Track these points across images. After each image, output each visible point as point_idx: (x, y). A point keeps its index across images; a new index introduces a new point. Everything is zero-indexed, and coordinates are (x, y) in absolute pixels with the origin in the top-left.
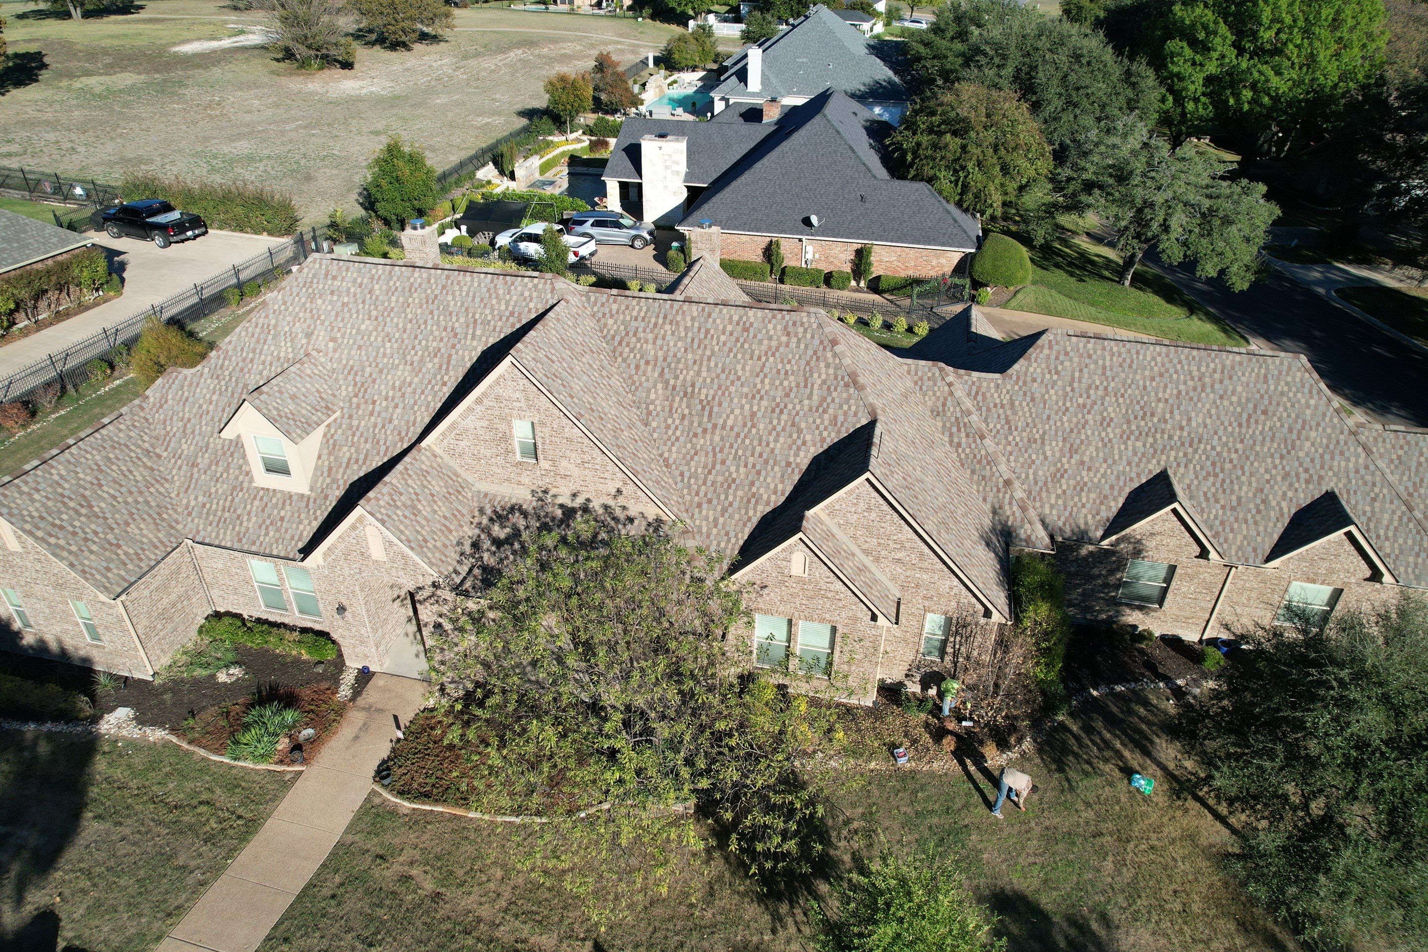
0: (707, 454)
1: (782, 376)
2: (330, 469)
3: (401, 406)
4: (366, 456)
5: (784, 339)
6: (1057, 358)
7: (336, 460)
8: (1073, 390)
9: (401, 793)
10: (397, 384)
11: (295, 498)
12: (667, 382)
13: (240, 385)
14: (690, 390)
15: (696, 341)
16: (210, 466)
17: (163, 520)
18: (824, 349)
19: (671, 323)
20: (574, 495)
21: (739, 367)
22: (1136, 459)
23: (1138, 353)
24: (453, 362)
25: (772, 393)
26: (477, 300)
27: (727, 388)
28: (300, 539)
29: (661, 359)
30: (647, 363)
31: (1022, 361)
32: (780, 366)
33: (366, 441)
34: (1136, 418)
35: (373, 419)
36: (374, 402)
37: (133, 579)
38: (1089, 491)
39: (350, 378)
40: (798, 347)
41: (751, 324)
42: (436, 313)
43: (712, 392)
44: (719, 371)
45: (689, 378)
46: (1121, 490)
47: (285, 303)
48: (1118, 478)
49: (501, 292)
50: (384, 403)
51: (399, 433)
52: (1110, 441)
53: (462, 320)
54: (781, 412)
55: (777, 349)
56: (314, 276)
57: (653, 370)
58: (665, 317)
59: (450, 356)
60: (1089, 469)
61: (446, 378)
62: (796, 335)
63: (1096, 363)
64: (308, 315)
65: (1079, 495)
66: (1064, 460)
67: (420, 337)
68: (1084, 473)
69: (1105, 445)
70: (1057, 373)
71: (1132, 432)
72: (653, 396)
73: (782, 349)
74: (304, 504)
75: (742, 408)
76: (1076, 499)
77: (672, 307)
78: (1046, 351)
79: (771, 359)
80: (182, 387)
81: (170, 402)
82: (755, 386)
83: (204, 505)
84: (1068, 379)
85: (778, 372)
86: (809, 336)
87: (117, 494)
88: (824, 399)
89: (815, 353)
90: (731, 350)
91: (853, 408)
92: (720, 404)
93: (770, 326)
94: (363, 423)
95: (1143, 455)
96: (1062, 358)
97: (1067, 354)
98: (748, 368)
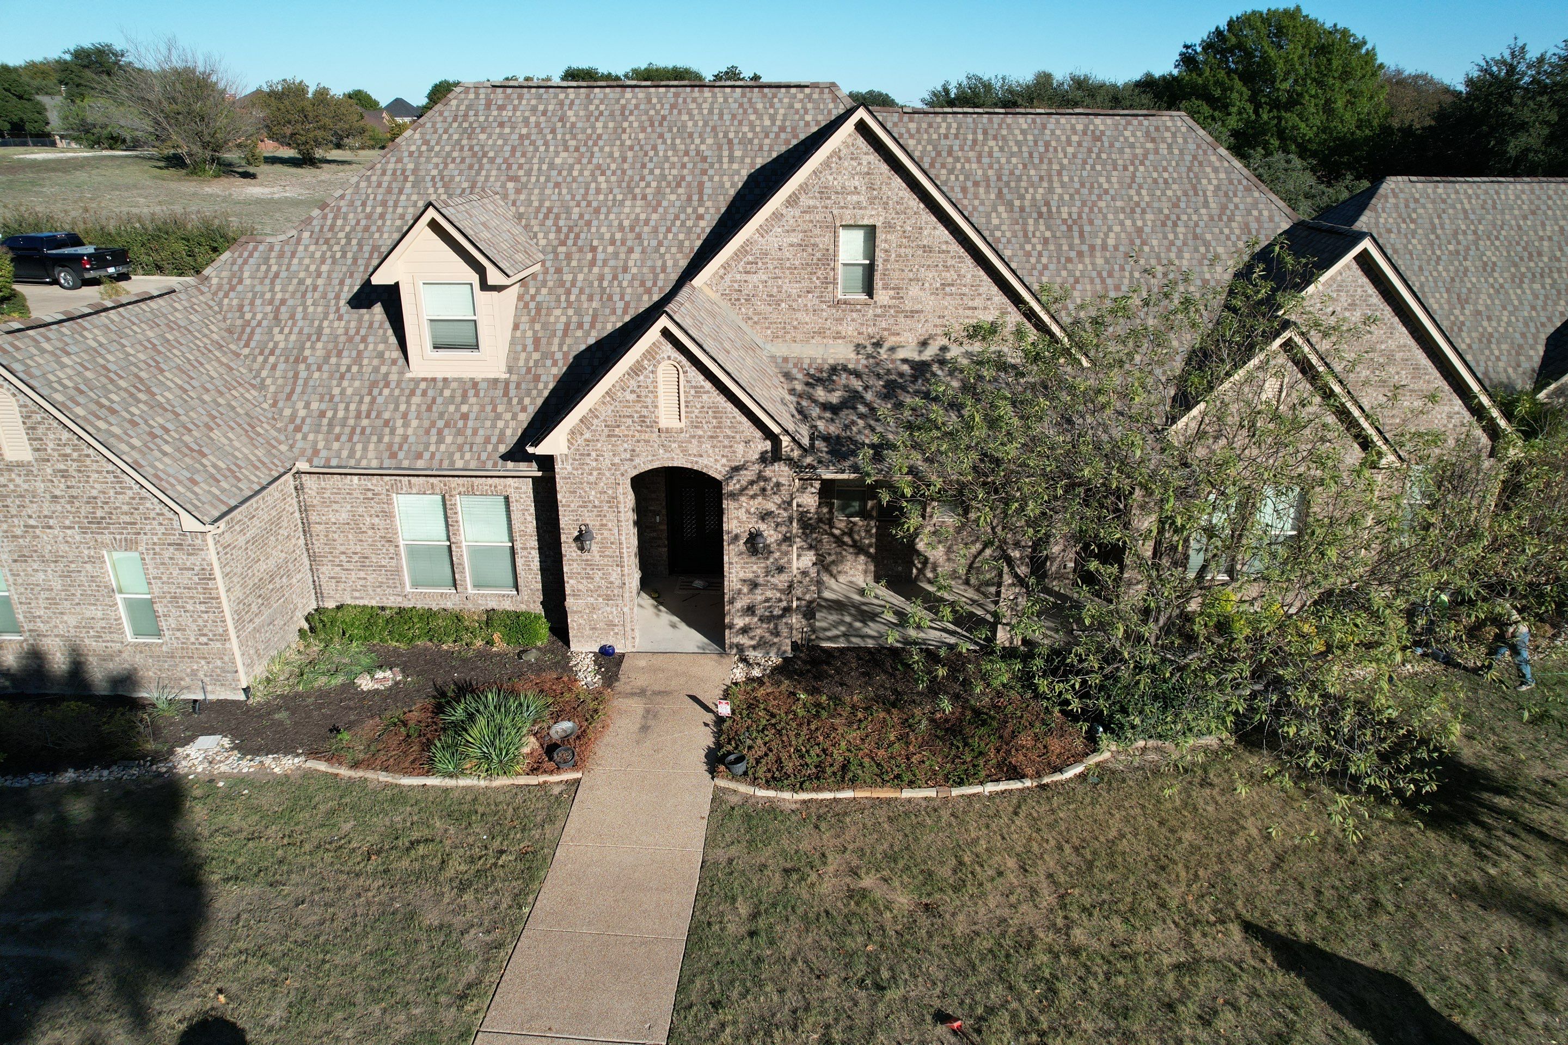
0: (1092, 281)
1: (1162, 186)
2: (537, 342)
3: (638, 249)
4: (595, 317)
5: (1150, 145)
6: (1407, 206)
7: (545, 326)
8: (1438, 237)
9: (773, 782)
10: (626, 223)
11: (483, 386)
12: (1010, 204)
13: (367, 249)
14: (1044, 209)
15: (1035, 155)
16: (327, 358)
17: (259, 434)
18: (1205, 152)
19: (995, 138)
20: (924, 344)
21: (1102, 180)
22: (1540, 303)
23: (1497, 193)
24: (708, 191)
25: (1156, 205)
26: (727, 117)
27: (1094, 204)
28: (500, 441)
29: (993, 178)
30: (976, 184)
31: (1367, 213)
32: (1155, 175)
33: (590, 299)
34: (1522, 259)
35: (596, 270)
36: (594, 249)
37: (233, 503)
38: (1498, 343)
39: (549, 222)
40: (1171, 153)
41: (1103, 133)
42: (668, 136)
43: (1075, 210)
44: (1077, 185)
45: (1038, 197)
46: (1535, 338)
47: (426, 142)
48: (1526, 325)
49: (760, 106)
50: (610, 249)
51: (643, 283)
52: (1502, 286)
53: (710, 141)
54: (1175, 225)
55: (1145, 156)
56: (469, 107)
57: (987, 192)
58: (985, 133)
59: (701, 185)
60: (1489, 319)
61: (701, 210)
62: (1164, 140)
63: (1454, 208)
64: (466, 153)
65: (1489, 347)
66: (1457, 312)
67: (650, 165)
68: (1485, 323)
69: (1498, 292)
70: (1413, 221)
71: (1523, 275)
72: (995, 221)
73: (1151, 157)
74: (500, 392)
75: (1122, 224)
76: (1487, 352)
77: (991, 121)
78: (1392, 200)
79: (1141, 168)
80: (266, 260)
81: (247, 282)
82: (1131, 198)
83: (322, 414)
84: (1427, 226)
85: (1155, 181)
86: (1180, 140)
87: (187, 387)
88: (1224, 208)
89: (1195, 157)
90: (1085, 162)
91: (1266, 213)
92: (1091, 222)
93: (1127, 133)
94: (580, 277)
95: (1546, 297)
96: (1412, 205)
97: (1416, 201)
98: (1114, 180)
